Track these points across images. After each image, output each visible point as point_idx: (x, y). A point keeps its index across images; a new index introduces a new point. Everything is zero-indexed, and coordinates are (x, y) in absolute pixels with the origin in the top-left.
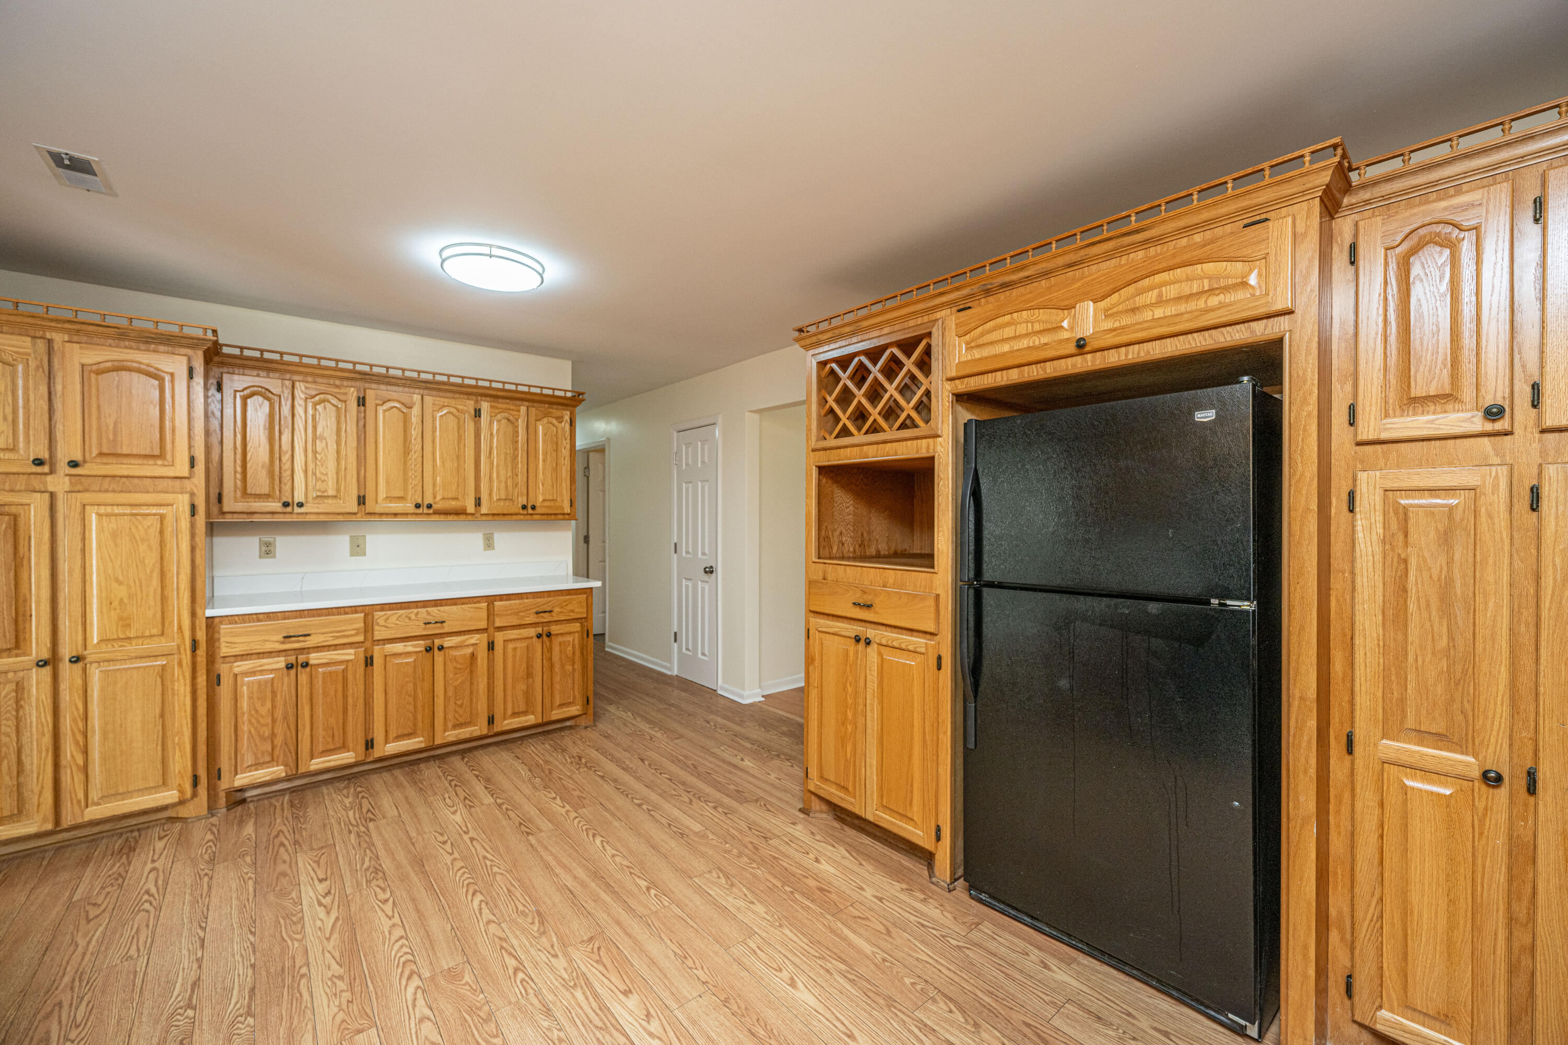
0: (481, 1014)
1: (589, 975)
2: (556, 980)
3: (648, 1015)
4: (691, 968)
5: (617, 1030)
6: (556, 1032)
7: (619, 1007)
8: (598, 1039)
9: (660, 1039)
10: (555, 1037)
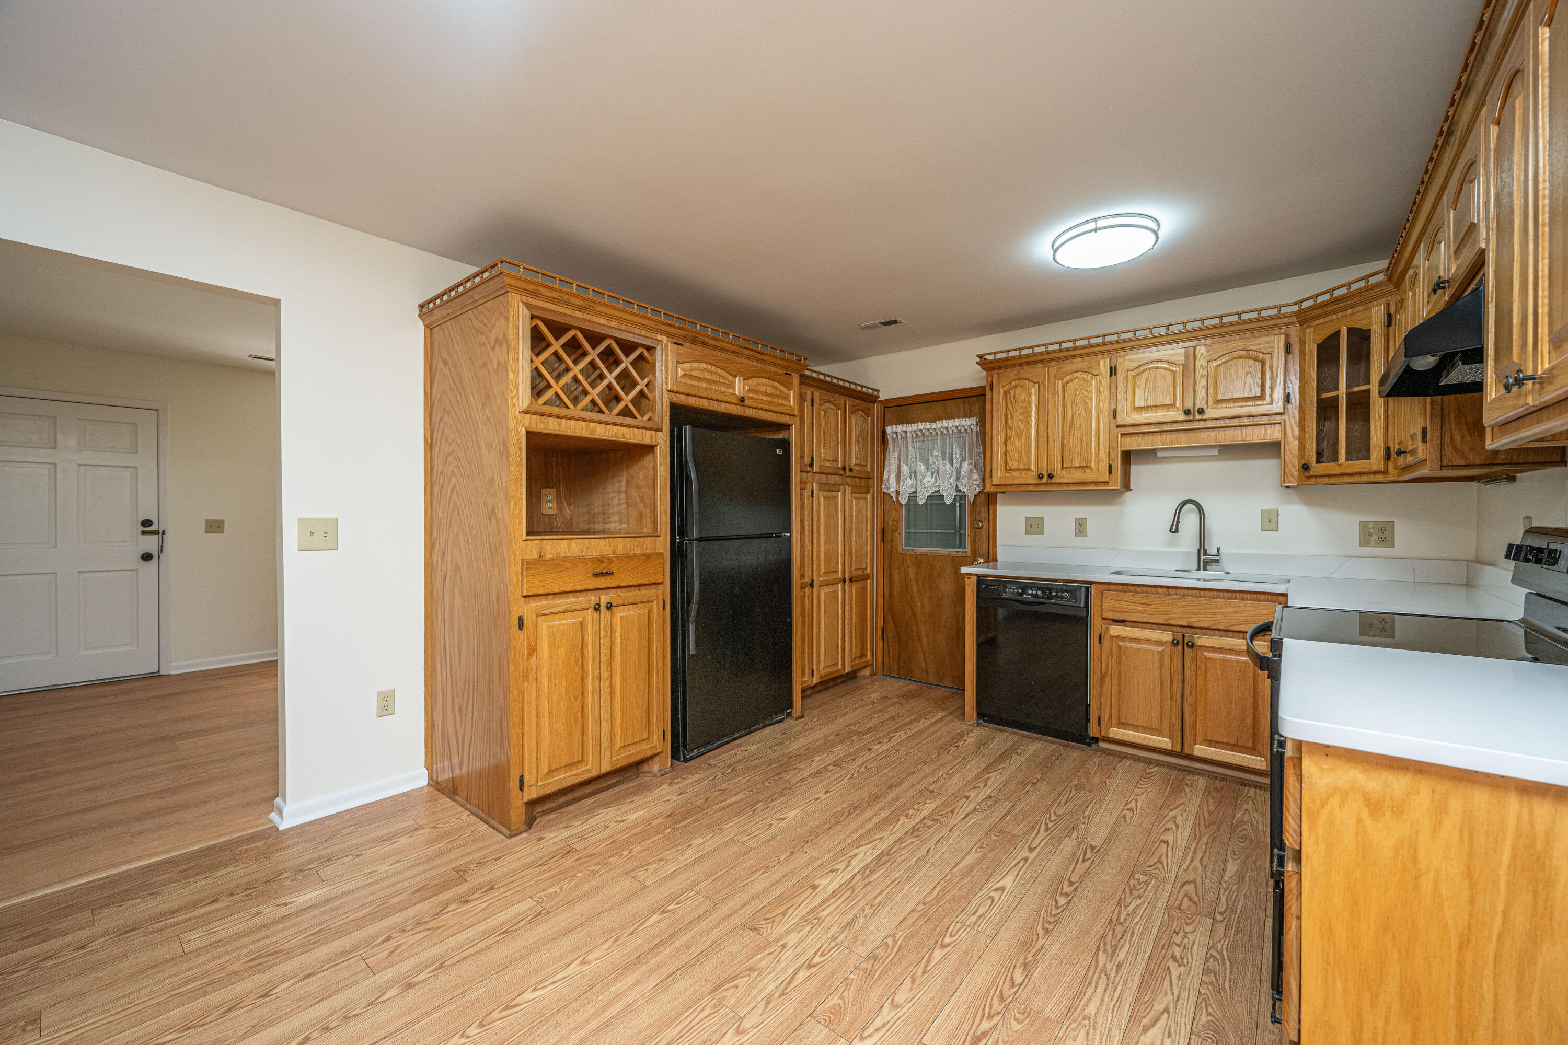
0: (870, 965)
1: (802, 914)
2: (813, 933)
3: (832, 871)
4: (779, 862)
5: (851, 882)
6: (866, 912)
7: (831, 887)
8: (862, 888)
9: (850, 861)
10: (871, 910)
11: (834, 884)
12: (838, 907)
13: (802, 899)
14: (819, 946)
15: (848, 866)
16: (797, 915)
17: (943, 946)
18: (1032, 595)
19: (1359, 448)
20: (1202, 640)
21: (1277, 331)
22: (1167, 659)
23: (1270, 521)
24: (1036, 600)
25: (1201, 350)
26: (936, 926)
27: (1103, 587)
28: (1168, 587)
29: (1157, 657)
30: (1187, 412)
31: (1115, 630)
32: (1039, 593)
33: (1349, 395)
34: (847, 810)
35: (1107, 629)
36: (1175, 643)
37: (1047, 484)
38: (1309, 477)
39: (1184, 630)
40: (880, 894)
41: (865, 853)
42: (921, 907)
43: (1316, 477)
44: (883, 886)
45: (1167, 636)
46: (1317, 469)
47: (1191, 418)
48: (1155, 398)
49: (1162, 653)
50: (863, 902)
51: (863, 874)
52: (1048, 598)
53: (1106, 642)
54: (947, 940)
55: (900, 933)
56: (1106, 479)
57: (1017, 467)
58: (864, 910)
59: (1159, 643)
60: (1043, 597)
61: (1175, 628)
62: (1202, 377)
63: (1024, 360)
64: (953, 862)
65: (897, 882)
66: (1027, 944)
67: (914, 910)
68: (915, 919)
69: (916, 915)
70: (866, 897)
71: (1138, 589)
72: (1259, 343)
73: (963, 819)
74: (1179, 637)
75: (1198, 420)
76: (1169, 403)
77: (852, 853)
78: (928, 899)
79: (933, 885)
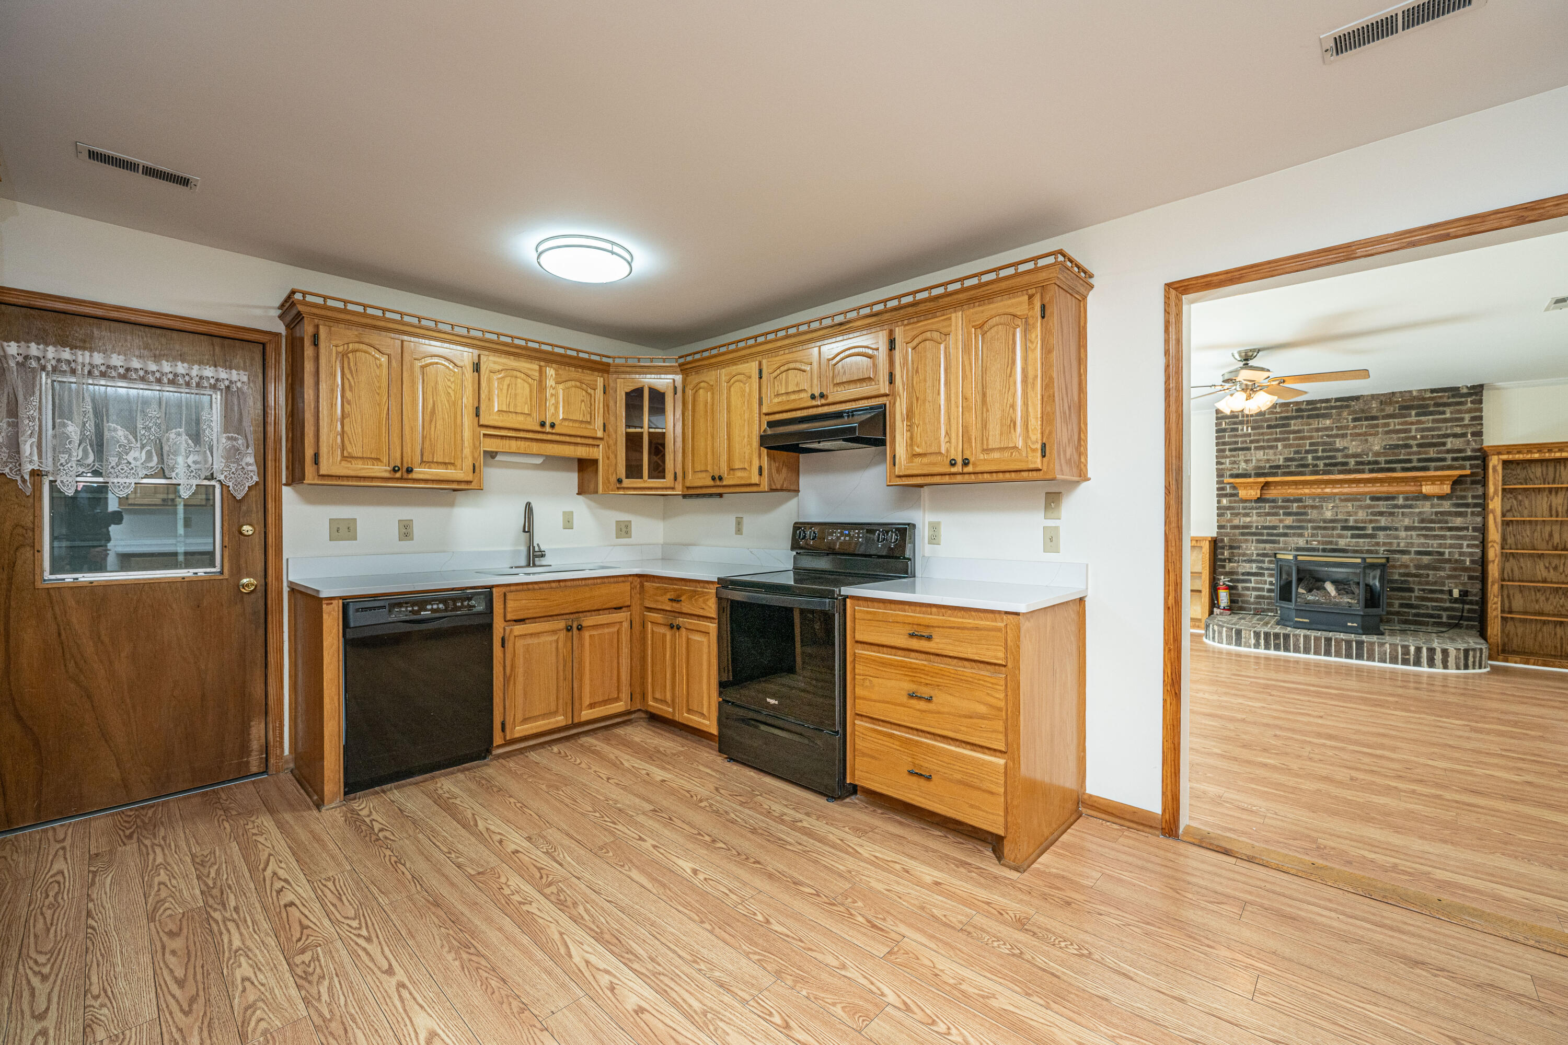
11: (640, 990)
12: (687, 991)
13: (661, 1025)
14: (756, 1017)
15: (607, 972)
16: (694, 1034)
17: (768, 922)
18: (433, 610)
19: (658, 470)
20: (588, 621)
21: (596, 373)
22: (561, 644)
23: (568, 523)
24: (437, 615)
25: (550, 372)
26: (738, 921)
27: (504, 590)
28: (559, 581)
29: (554, 645)
30: (543, 424)
31: (518, 629)
32: (441, 606)
33: (650, 433)
34: (465, 956)
35: (511, 631)
36: (569, 629)
37: (401, 479)
38: (618, 488)
39: (572, 616)
40: (674, 952)
41: (587, 952)
42: (707, 926)
43: (624, 488)
44: (660, 946)
45: (561, 624)
46: (627, 482)
47: (543, 430)
48: (515, 406)
49: (557, 641)
50: (685, 968)
51: (630, 960)
52: (453, 610)
53: (509, 645)
54: (760, 918)
55: (744, 947)
56: (470, 478)
57: (360, 455)
58: (700, 970)
59: (554, 632)
60: (446, 610)
61: (564, 617)
62: (552, 395)
63: (369, 321)
64: (638, 889)
65: (658, 936)
66: (770, 876)
67: (711, 932)
68: (723, 933)
69: (717, 930)
70: (677, 964)
71: (536, 586)
72: (588, 377)
73: (561, 865)
74: (570, 623)
75: (548, 433)
76: (527, 412)
77: (582, 966)
78: (696, 918)
79: (674, 910)
